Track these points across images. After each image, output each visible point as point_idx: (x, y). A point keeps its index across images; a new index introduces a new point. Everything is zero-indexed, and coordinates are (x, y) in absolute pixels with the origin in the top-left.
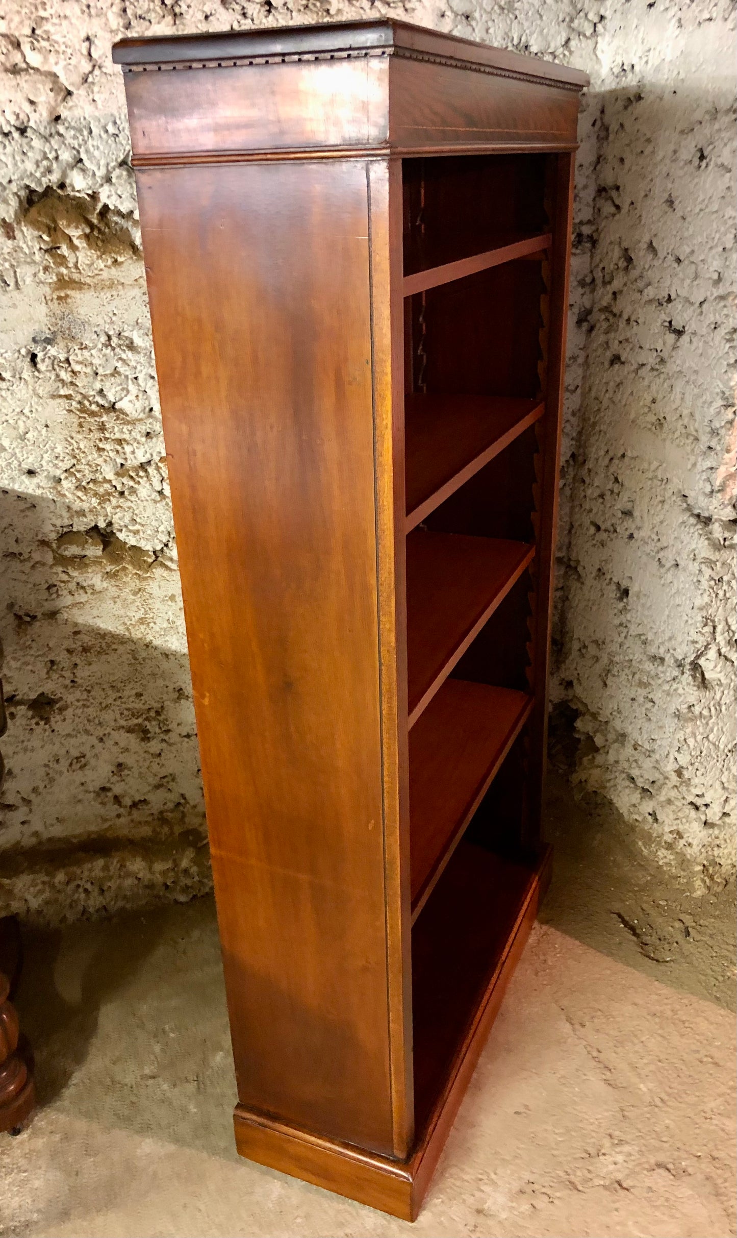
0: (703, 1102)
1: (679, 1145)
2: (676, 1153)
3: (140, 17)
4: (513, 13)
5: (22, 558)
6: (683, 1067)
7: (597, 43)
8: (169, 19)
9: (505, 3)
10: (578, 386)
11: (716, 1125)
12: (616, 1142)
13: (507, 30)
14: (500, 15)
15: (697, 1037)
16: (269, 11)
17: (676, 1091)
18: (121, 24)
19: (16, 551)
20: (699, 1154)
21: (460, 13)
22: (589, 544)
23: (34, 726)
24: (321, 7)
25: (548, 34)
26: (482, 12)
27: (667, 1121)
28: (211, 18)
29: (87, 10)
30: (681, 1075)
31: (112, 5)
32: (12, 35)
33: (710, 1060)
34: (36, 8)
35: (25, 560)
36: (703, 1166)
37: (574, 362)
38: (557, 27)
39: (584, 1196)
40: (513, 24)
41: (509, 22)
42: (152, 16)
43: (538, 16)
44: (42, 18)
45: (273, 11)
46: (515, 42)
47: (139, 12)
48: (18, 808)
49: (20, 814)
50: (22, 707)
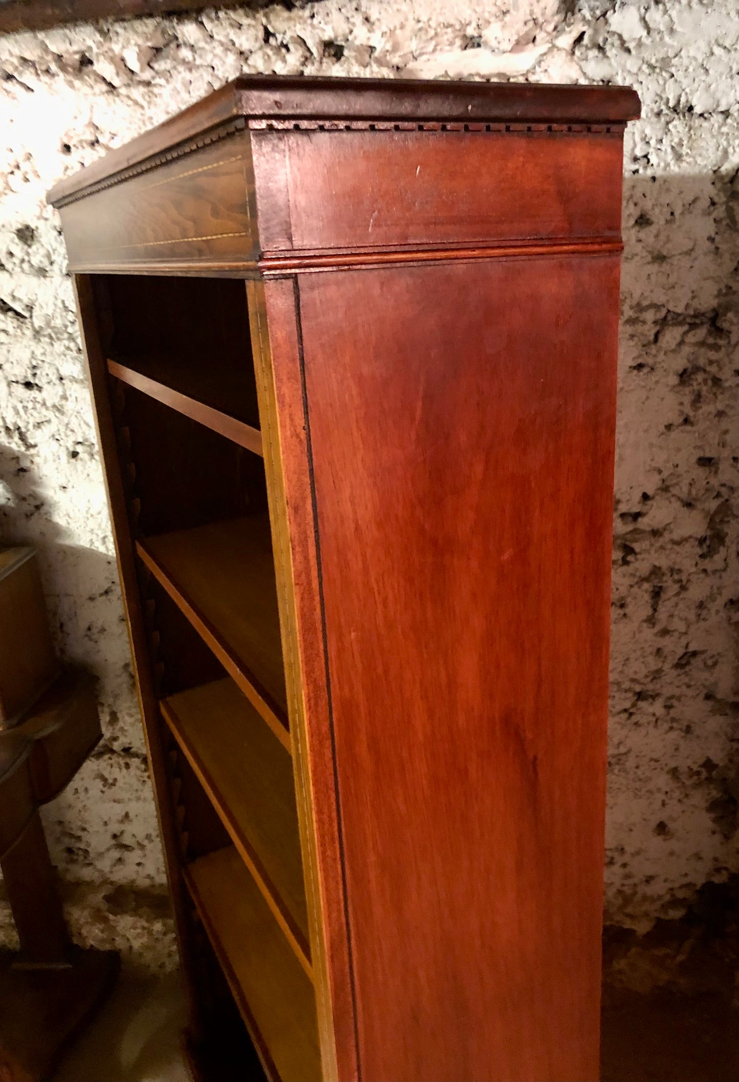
4: (667, 71)
9: (657, 61)
13: (659, 92)
23: (146, 779)
25: (716, 90)
26: (625, 74)
38: (729, 80)
40: (667, 86)
41: (661, 82)
43: (702, 71)
46: (671, 104)
48: (133, 849)
49: (133, 857)
50: (136, 759)
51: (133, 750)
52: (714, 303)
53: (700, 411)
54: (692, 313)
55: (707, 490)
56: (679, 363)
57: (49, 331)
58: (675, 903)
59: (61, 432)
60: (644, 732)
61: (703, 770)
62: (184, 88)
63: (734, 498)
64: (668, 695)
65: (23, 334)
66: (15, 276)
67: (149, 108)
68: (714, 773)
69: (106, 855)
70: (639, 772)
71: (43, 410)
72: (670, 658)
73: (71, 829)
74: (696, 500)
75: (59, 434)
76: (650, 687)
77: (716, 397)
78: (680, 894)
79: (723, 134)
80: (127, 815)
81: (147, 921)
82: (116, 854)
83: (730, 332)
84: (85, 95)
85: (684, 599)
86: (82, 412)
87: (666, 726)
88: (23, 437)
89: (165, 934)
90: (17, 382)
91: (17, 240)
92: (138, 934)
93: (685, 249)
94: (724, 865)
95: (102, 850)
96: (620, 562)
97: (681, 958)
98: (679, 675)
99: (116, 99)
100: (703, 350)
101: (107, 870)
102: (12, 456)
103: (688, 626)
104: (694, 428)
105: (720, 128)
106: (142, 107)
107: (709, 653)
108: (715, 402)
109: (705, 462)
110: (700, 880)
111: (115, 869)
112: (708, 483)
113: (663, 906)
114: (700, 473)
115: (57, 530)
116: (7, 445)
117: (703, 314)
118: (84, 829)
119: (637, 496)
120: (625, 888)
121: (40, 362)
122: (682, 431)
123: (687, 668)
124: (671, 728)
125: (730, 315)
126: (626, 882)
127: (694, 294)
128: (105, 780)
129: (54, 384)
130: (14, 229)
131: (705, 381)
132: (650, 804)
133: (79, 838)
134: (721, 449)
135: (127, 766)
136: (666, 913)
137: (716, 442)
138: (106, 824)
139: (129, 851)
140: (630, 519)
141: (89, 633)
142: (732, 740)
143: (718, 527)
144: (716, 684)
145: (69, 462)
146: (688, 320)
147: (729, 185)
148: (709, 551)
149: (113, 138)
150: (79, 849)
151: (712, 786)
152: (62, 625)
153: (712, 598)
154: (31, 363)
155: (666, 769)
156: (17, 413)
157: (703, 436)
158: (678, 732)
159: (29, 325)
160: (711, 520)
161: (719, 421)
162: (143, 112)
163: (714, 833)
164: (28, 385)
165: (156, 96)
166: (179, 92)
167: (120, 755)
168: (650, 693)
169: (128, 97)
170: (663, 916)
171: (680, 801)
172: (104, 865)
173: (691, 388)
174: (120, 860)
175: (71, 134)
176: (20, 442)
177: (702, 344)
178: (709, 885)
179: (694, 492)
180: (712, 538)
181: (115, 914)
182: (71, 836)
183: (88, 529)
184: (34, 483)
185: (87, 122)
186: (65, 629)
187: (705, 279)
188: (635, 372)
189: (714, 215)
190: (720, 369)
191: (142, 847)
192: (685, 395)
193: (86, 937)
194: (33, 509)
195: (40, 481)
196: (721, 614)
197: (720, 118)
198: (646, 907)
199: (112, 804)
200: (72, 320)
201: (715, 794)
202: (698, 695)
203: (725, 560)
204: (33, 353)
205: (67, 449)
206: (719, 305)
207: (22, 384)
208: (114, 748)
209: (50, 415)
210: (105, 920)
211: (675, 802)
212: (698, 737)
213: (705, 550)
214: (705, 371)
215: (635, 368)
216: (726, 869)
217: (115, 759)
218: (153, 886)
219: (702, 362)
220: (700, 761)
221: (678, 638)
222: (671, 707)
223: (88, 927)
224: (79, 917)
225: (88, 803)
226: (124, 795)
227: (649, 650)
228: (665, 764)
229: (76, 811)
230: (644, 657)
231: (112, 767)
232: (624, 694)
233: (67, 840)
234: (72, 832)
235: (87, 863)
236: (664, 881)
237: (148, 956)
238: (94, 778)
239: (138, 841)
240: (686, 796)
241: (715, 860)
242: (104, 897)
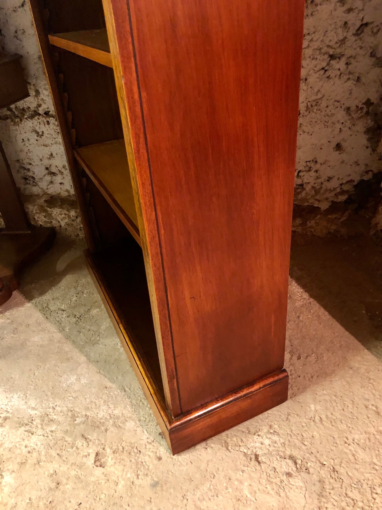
0: (351, 432)
1: (314, 451)
2: (308, 455)
6: (350, 406)
11: (350, 450)
12: (272, 431)
15: (374, 391)
17: (335, 418)
20: (325, 463)
27: (315, 433)
30: (345, 409)
33: (374, 409)
36: (322, 472)
39: (228, 453)
48: (57, 174)
49: (58, 179)
50: (52, 118)
51: (50, 112)
58: (343, 192)
60: (332, 82)
61: (365, 106)
64: (349, 56)
68: (371, 108)
69: (44, 179)
70: (328, 111)
72: (351, 28)
73: (24, 164)
76: (339, 51)
78: (345, 188)
80: (52, 155)
81: (67, 210)
82: (48, 178)
87: (346, 77)
89: (77, 217)
92: (63, 218)
94: (370, 168)
95: (41, 177)
97: (343, 219)
98: (356, 40)
101: (45, 188)
103: (364, 5)
107: (376, 24)
110: (357, 178)
111: (49, 187)
113: (335, 194)
118: (30, 164)
120: (316, 185)
123: (361, 36)
124: (349, 79)
126: (317, 181)
128: (38, 133)
132: (333, 131)
133: (29, 170)
135: (48, 123)
136: (337, 198)
138: (41, 160)
139: (55, 176)
141: (16, 34)
144: (377, 45)
150: (30, 176)
151: (368, 118)
155: (343, 107)
158: (352, 81)
163: (367, 147)
167: (43, 117)
168: (338, 56)
170: (335, 200)
171: (349, 128)
172: (43, 185)
174: (52, 182)
178: (362, 181)
181: (51, 208)
182: (25, 169)
191: (62, 173)
193: (38, 221)
198: (328, 195)
199: (43, 147)
201: (370, 123)
202: (366, 54)
208: (40, 112)
210: (46, 211)
211: (347, 129)
212: (364, 84)
216: (372, 171)
217: (41, 119)
218: (69, 196)
220: (364, 101)
221: (358, 14)
222: (350, 64)
223: (38, 215)
224: (33, 209)
225: (30, 147)
226: (49, 142)
227: (339, 24)
228: (344, 104)
229: (25, 153)
230: (336, 29)
231: (40, 124)
232: (323, 56)
233: (22, 171)
234: (25, 166)
235: (35, 184)
236: (338, 179)
237: (70, 229)
238: (32, 132)
239: (59, 170)
240: (354, 125)
241: (367, 165)
242: (44, 201)
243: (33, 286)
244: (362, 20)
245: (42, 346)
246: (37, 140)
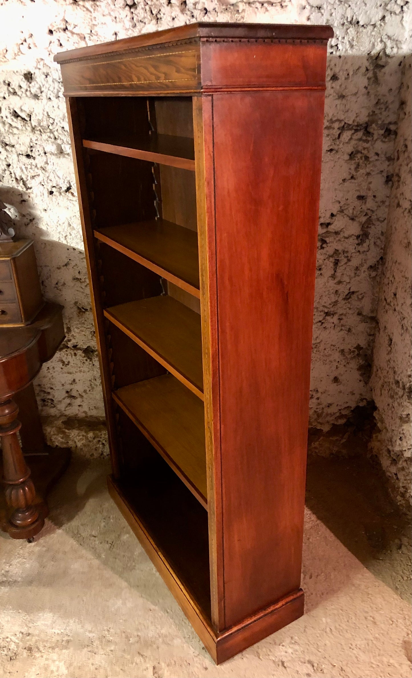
0: (354, 640)
1: (327, 656)
2: (322, 660)
3: (141, 21)
4: (347, 4)
5: (81, 281)
6: (354, 618)
7: (403, 17)
8: (154, 21)
10: (385, 219)
11: (354, 654)
12: (293, 642)
13: (343, 14)
14: (339, 5)
15: (372, 605)
16: (206, 13)
17: (342, 628)
18: (131, 26)
19: (79, 278)
20: (335, 665)
21: (314, 6)
22: (383, 311)
23: (85, 361)
24: (233, 9)
25: (370, 14)
26: (328, 4)
27: (327, 642)
28: (175, 19)
29: (115, 20)
30: (350, 621)
31: (127, 16)
32: (81, 34)
33: (372, 619)
34: (91, 20)
35: (83, 282)
36: (334, 672)
37: (383, 204)
38: (376, 9)
39: (259, 661)
40: (348, 10)
41: (344, 9)
42: (146, 20)
43: (363, 4)
44: (94, 25)
45: (208, 13)
46: (349, 20)
47: (140, 19)
48: (77, 398)
49: (78, 401)
50: (80, 351)
51: (78, 346)
52: (366, 119)
53: (359, 172)
54: (356, 124)
55: (361, 212)
56: (349, 149)
57: (40, 128)
58: (341, 416)
59: (45, 181)
60: (328, 331)
61: (356, 350)
62: (112, 3)
63: (374, 216)
64: (341, 313)
65: (26, 129)
66: (22, 98)
67: (94, 12)
68: (361, 351)
69: (62, 402)
70: (326, 352)
71: (36, 169)
72: (342, 295)
73: (45, 388)
74: (356, 217)
75: (44, 182)
76: (332, 309)
77: (366, 166)
78: (344, 412)
79: (373, 35)
80: (74, 380)
81: (85, 432)
82: (68, 401)
83: (373, 134)
84: (62, 5)
85: (349, 265)
86: (56, 170)
87: (339, 329)
88: (24, 184)
89: (94, 438)
90: (22, 155)
91: (24, 79)
92: (81, 439)
93: (354, 92)
94: (365, 397)
95: (60, 400)
96: (320, 248)
97: (344, 441)
98: (346, 303)
99: (78, 7)
100: (361, 142)
101: (63, 409)
102: (19, 194)
103: (350, 280)
104: (356, 181)
105: (371, 32)
106: (91, 12)
107: (360, 293)
108: (366, 168)
109: (361, 198)
110: (353, 405)
111: (67, 409)
112: (361, 208)
113: (336, 418)
114: (358, 203)
115: (41, 232)
116: (16, 187)
117: (361, 125)
118: (52, 388)
119: (328, 215)
120: (318, 410)
121: (35, 144)
122: (350, 183)
123: (349, 300)
124: (341, 330)
125: (374, 125)
126: (318, 407)
127: (358, 115)
128: (63, 362)
129: (42, 156)
130: (22, 74)
131: (361, 158)
132: (331, 367)
133: (49, 393)
134: (368, 191)
135: (75, 354)
136: (338, 421)
137: (366, 187)
138: (63, 385)
139: (75, 399)
140: (325, 226)
141: (57, 286)
142: (370, 335)
143: (366, 230)
144: (362, 307)
145: (48, 197)
146: (354, 128)
147: (375, 61)
148: (362, 242)
149: (75, 27)
150: (48, 399)
151: (360, 358)
152: (43, 282)
153: (362, 265)
154: (30, 144)
155: (338, 350)
156: (22, 171)
157: (359, 185)
158: (345, 331)
159: (29, 125)
160: (362, 226)
161: (367, 178)
162: (91, 14)
163: (360, 381)
164: (28, 156)
165: (98, 6)
166: (109, 5)
167: (71, 349)
168: (332, 313)
169: (84, 6)
170: (336, 423)
171: (345, 366)
172: (62, 407)
173: (354, 161)
174: (70, 404)
175: (54, 24)
176: (23, 186)
177: (360, 140)
178: (358, 407)
179: (355, 213)
180: (363, 235)
181: (69, 430)
182: (45, 392)
183: (58, 231)
184: (30, 207)
185: (62, 19)
186: (45, 283)
187: (363, 107)
188: (329, 153)
189: (368, 75)
190: (369, 152)
191: (82, 396)
192: (352, 164)
193: (54, 441)
194: (29, 221)
195: (33, 206)
196: (366, 273)
197: (372, 27)
198: (328, 418)
199: (67, 374)
200: (52, 123)
201: (362, 362)
202: (354, 313)
203: (369, 246)
204: (31, 139)
205: (48, 190)
206: (369, 121)
207: (25, 156)
208: (69, 346)
209: (40, 172)
210: (64, 433)
211: (342, 366)
212: (354, 334)
213: (360, 241)
214: (361, 153)
215: (329, 151)
216: (366, 399)
217: (69, 351)
218: (86, 417)
219: (360, 148)
220: (355, 346)
221: (346, 285)
222: (342, 319)
223: (55, 436)
224: (51, 431)
225: (54, 375)
226: (73, 370)
227: (332, 291)
228: (338, 348)
229: (48, 379)
230: (329, 295)
231: (67, 355)
232: (319, 313)
233: (42, 394)
234: (46, 390)
235: (53, 406)
236: (337, 406)
237: (85, 449)
238: (58, 361)
239: (79, 394)
240: (348, 363)
241: (361, 395)
242: (62, 422)
243: (59, 511)
244: (349, 290)
245: (83, 573)
246: (62, 368)
